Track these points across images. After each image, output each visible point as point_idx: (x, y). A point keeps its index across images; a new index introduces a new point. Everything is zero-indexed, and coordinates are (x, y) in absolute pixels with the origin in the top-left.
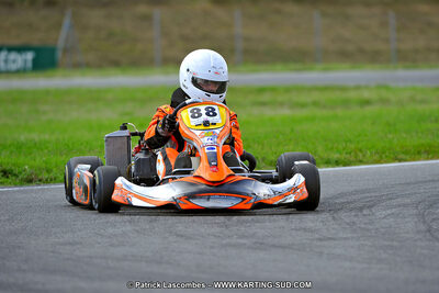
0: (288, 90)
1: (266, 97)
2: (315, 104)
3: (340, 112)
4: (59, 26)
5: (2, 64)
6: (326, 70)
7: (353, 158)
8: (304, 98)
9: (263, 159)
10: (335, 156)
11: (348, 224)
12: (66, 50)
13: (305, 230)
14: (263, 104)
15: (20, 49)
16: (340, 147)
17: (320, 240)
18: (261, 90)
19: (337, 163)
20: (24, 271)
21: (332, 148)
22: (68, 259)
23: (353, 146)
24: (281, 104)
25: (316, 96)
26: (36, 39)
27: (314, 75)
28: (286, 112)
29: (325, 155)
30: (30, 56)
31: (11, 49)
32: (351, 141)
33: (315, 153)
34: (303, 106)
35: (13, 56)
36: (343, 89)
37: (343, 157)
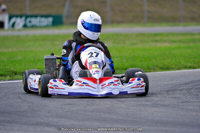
0: (168, 35)
1: (158, 38)
2: (180, 41)
3: (191, 45)
4: (64, 6)
5: (38, 23)
6: (185, 26)
7: (197, 66)
8: (175, 38)
9: (157, 66)
10: (189, 64)
11: (195, 95)
12: (67, 17)
13: (175, 98)
14: (157, 41)
15: (46, 16)
16: (191, 60)
17: (182, 102)
18: (156, 35)
19: (190, 68)
20: (48, 117)
21: (188, 61)
22: (68, 111)
23: (197, 60)
24: (165, 41)
25: (180, 38)
26: (53, 12)
27: (180, 28)
28: (167, 45)
29: (185, 64)
30: (50, 19)
31: (42, 16)
32: (196, 58)
33: (180, 63)
34: (175, 42)
35: (43, 19)
36: (193, 34)
37: (193, 65)
